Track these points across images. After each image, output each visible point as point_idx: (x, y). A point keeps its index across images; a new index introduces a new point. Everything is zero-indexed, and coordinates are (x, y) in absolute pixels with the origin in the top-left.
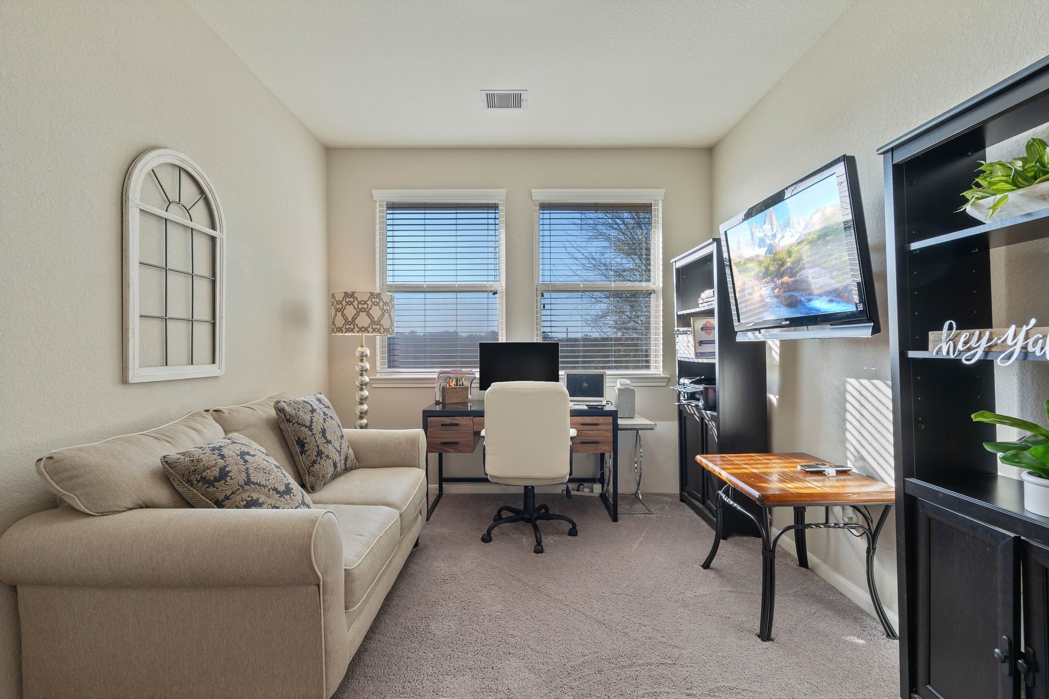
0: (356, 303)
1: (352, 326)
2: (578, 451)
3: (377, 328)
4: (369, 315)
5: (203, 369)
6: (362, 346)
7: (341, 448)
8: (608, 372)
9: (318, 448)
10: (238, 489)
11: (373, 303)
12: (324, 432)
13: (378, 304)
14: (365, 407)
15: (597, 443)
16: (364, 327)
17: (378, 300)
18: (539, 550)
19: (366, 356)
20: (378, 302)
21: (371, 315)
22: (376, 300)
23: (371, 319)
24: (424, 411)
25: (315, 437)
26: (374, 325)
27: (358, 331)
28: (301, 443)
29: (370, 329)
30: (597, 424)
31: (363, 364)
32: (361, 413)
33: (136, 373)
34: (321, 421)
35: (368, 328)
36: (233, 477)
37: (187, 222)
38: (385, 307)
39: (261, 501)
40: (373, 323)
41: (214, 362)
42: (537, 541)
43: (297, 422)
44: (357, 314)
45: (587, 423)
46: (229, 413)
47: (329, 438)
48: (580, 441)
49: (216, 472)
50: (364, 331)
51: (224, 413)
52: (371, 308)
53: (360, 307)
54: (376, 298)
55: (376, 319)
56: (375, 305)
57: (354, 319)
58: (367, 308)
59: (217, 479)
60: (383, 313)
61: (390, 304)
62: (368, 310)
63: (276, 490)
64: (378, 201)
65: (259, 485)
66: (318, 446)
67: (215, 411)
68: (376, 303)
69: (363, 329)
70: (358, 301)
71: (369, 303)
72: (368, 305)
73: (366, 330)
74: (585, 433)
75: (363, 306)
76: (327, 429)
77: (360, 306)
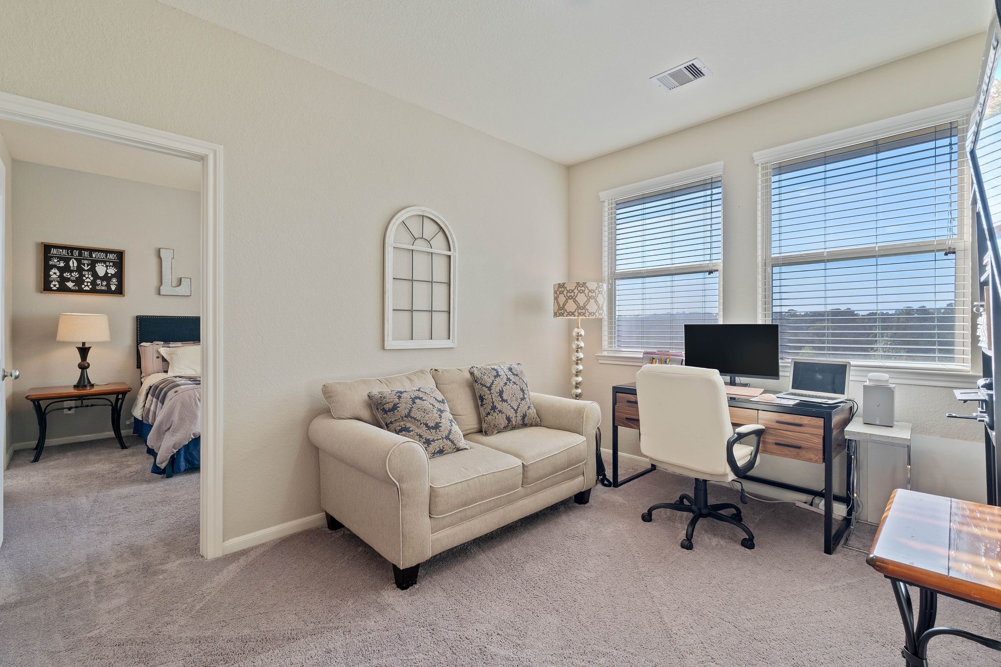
0: (565, 292)
1: (563, 311)
2: (772, 452)
3: (583, 313)
4: (575, 301)
5: (440, 343)
6: (578, 328)
7: (518, 407)
8: (853, 362)
9: (493, 404)
10: (399, 419)
11: (579, 291)
12: (501, 393)
13: (583, 292)
14: (580, 379)
15: (799, 447)
16: (571, 312)
17: (583, 288)
18: (688, 545)
19: (581, 335)
20: (584, 290)
21: (577, 301)
22: (581, 288)
23: (577, 305)
24: (614, 387)
25: (491, 396)
26: (579, 310)
27: (567, 315)
28: (482, 398)
29: (576, 313)
30: (800, 425)
31: (578, 343)
32: (577, 384)
33: (390, 343)
34: (502, 384)
35: (574, 312)
36: (399, 411)
37: (430, 250)
38: (590, 294)
39: (411, 429)
40: (579, 307)
41: (449, 339)
42: (686, 535)
43: (480, 383)
44: (566, 301)
45: (785, 421)
46: (442, 372)
47: (505, 397)
48: (774, 442)
49: (390, 406)
50: (571, 315)
51: (439, 372)
52: (577, 296)
53: (568, 296)
54: (581, 287)
55: (581, 305)
56: (581, 293)
57: (564, 305)
58: (574, 296)
59: (390, 411)
60: (588, 299)
61: (597, 291)
62: (574, 297)
63: (426, 425)
64: (606, 201)
65: (415, 419)
66: (493, 403)
67: (435, 370)
68: (581, 291)
69: (570, 314)
70: (567, 290)
71: (576, 291)
72: (574, 293)
73: (573, 314)
74: (782, 433)
75: (570, 294)
76: (505, 391)
77: (569, 294)
